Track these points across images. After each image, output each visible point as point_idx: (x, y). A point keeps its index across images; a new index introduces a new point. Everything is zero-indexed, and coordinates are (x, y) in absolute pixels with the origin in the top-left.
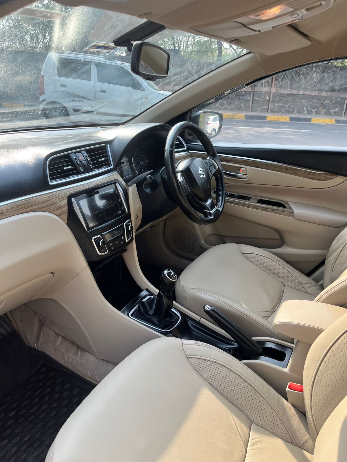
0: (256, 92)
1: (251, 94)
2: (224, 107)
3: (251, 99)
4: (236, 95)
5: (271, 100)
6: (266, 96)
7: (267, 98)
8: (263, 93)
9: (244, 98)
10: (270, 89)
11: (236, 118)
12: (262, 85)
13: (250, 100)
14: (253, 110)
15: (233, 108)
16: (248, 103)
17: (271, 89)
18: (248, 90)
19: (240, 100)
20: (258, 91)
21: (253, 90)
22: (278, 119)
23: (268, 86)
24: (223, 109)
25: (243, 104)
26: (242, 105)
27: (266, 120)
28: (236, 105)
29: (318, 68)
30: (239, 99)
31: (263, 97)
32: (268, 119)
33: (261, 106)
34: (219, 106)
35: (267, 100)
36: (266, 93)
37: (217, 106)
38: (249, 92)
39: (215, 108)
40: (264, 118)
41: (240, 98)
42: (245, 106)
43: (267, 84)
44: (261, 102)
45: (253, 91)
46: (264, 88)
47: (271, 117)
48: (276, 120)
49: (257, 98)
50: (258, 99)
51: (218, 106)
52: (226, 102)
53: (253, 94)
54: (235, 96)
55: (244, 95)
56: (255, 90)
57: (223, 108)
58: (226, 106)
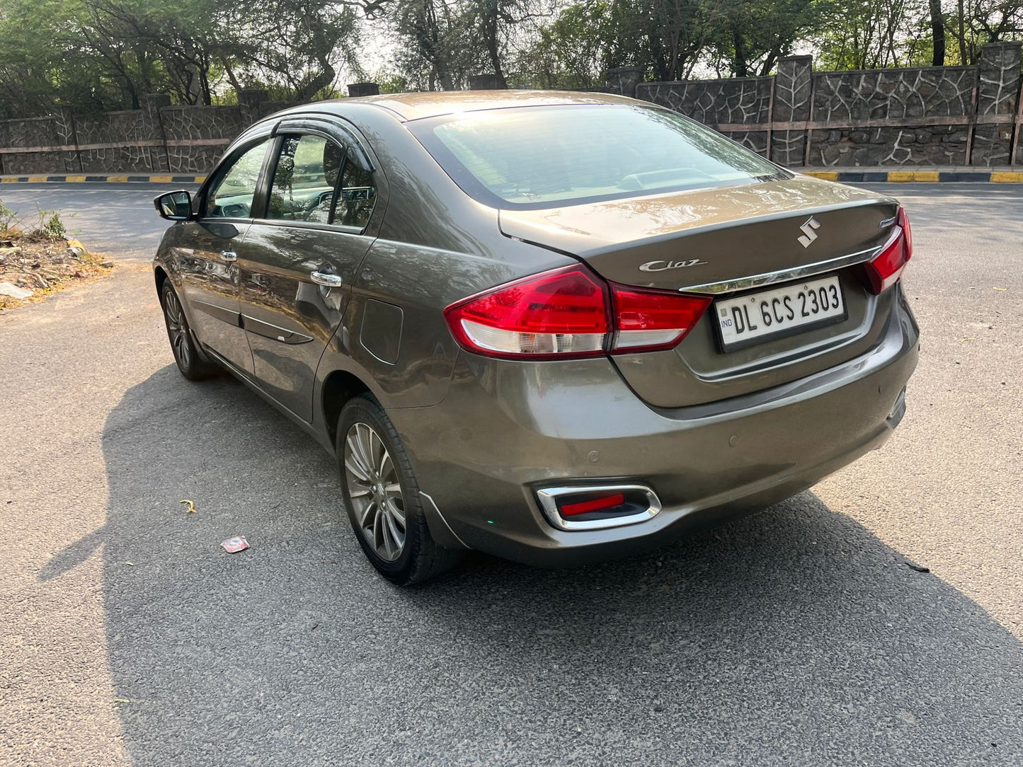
0: (978, 124)
1: (967, 130)
2: (907, 159)
3: (970, 140)
4: (934, 134)
5: (1016, 140)
6: (1004, 132)
7: (1005, 136)
8: (995, 126)
9: (953, 138)
10: (1014, 118)
11: (916, 179)
12: (994, 109)
13: (966, 141)
14: (973, 162)
15: (926, 161)
16: (961, 149)
17: (1017, 118)
18: (962, 122)
19: (942, 144)
20: (985, 122)
21: (973, 121)
22: (1018, 178)
23: (1009, 113)
24: (904, 164)
25: (950, 152)
26: (946, 153)
27: (988, 181)
28: (934, 154)
31: (995, 134)
32: (995, 180)
33: (994, 154)
34: (893, 159)
35: (1007, 140)
36: (1004, 126)
37: (888, 158)
38: (964, 127)
39: (883, 163)
40: (987, 177)
41: (944, 140)
42: (954, 156)
43: (1005, 108)
44: (992, 145)
45: (973, 123)
46: (998, 117)
47: (1002, 176)
48: (1013, 181)
49: (981, 137)
50: (985, 139)
51: (890, 158)
52: (909, 150)
53: (974, 131)
54: (931, 137)
55: (952, 133)
56: (978, 122)
57: (902, 162)
58: (909, 157)
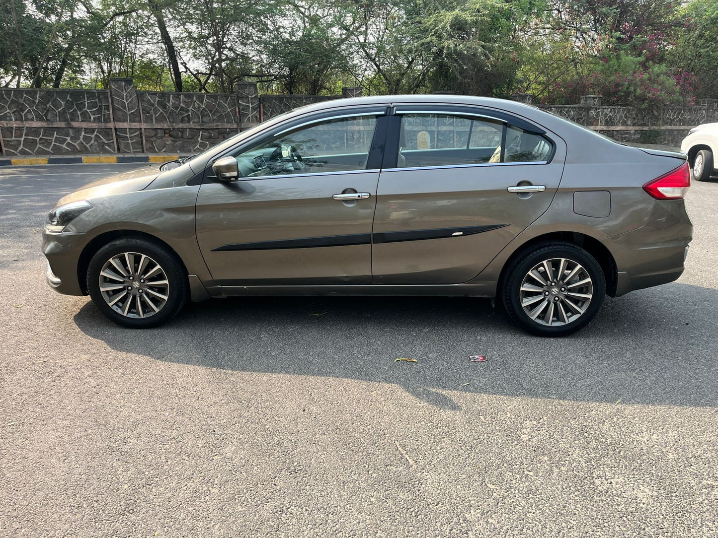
1: (237, 131)
4: (219, 133)
12: (250, 120)
18: (233, 126)
20: (246, 127)
23: (257, 122)
29: (308, 99)
30: (224, 137)
34: (199, 148)
37: (196, 147)
38: (235, 129)
39: (194, 151)
43: (254, 119)
45: (240, 127)
46: (252, 124)
52: (207, 143)
54: (218, 135)
55: (229, 133)
56: (242, 127)
